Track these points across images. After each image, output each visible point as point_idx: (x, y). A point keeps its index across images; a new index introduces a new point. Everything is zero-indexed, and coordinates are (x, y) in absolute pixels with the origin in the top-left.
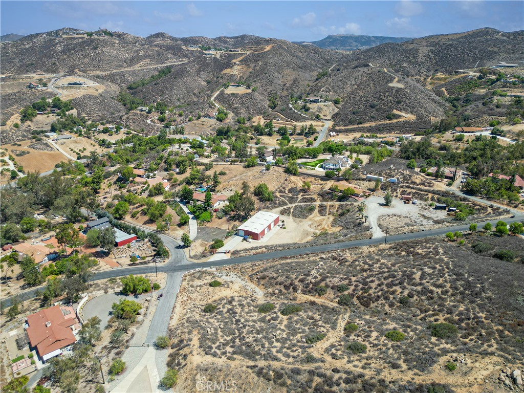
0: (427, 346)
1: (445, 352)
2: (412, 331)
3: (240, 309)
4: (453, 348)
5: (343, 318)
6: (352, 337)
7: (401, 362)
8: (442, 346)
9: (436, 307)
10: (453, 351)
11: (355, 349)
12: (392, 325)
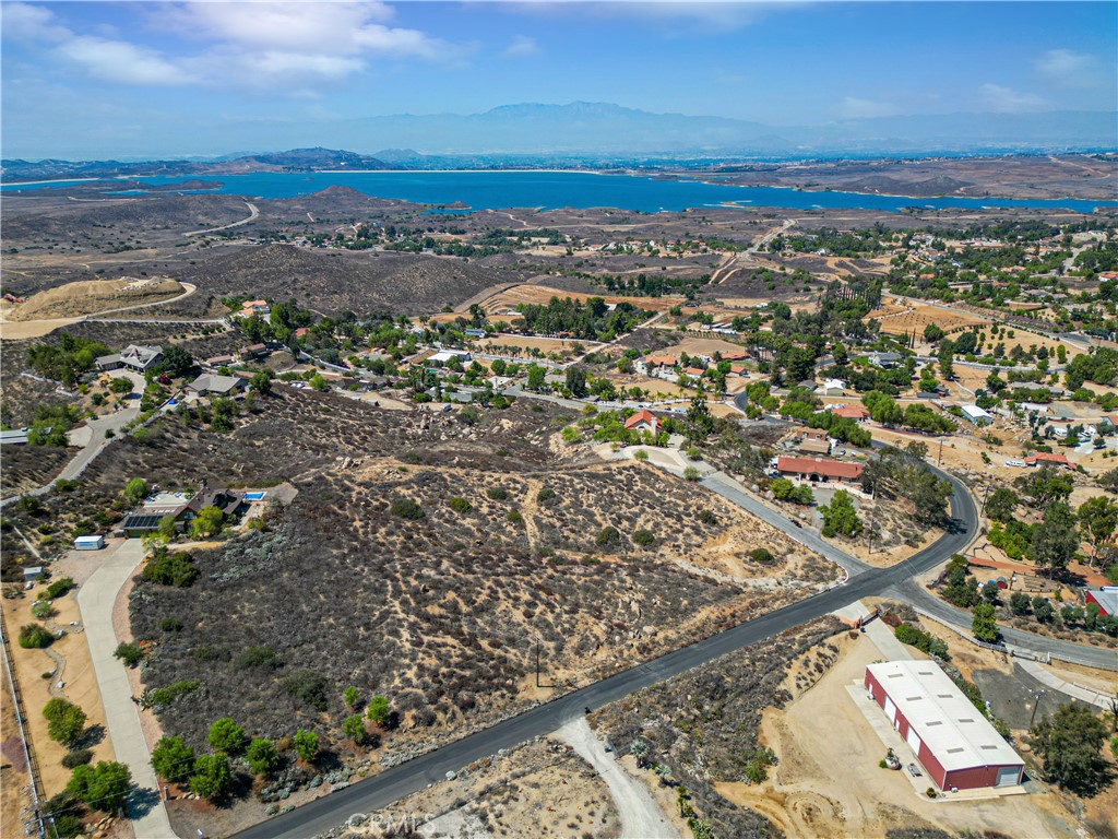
0: (425, 493)
1: (407, 485)
2: (443, 515)
3: (670, 524)
4: (398, 489)
5: (535, 536)
6: (509, 508)
7: (449, 479)
8: (410, 492)
9: (415, 536)
10: (400, 484)
11: (500, 495)
12: (468, 522)
